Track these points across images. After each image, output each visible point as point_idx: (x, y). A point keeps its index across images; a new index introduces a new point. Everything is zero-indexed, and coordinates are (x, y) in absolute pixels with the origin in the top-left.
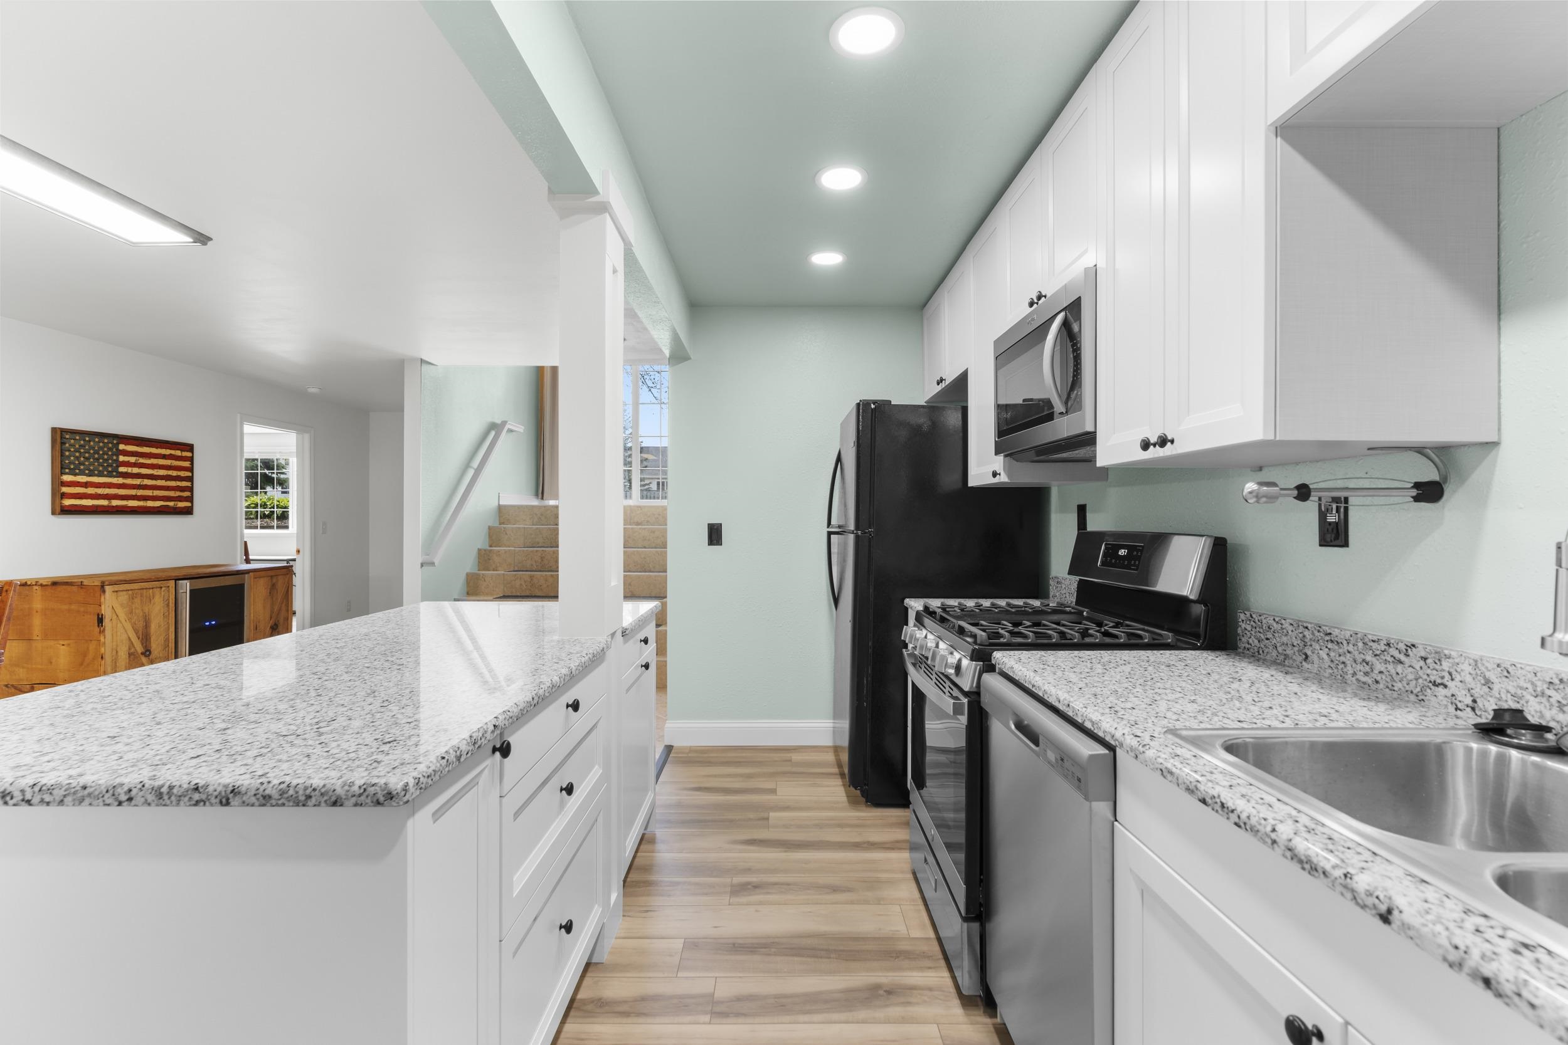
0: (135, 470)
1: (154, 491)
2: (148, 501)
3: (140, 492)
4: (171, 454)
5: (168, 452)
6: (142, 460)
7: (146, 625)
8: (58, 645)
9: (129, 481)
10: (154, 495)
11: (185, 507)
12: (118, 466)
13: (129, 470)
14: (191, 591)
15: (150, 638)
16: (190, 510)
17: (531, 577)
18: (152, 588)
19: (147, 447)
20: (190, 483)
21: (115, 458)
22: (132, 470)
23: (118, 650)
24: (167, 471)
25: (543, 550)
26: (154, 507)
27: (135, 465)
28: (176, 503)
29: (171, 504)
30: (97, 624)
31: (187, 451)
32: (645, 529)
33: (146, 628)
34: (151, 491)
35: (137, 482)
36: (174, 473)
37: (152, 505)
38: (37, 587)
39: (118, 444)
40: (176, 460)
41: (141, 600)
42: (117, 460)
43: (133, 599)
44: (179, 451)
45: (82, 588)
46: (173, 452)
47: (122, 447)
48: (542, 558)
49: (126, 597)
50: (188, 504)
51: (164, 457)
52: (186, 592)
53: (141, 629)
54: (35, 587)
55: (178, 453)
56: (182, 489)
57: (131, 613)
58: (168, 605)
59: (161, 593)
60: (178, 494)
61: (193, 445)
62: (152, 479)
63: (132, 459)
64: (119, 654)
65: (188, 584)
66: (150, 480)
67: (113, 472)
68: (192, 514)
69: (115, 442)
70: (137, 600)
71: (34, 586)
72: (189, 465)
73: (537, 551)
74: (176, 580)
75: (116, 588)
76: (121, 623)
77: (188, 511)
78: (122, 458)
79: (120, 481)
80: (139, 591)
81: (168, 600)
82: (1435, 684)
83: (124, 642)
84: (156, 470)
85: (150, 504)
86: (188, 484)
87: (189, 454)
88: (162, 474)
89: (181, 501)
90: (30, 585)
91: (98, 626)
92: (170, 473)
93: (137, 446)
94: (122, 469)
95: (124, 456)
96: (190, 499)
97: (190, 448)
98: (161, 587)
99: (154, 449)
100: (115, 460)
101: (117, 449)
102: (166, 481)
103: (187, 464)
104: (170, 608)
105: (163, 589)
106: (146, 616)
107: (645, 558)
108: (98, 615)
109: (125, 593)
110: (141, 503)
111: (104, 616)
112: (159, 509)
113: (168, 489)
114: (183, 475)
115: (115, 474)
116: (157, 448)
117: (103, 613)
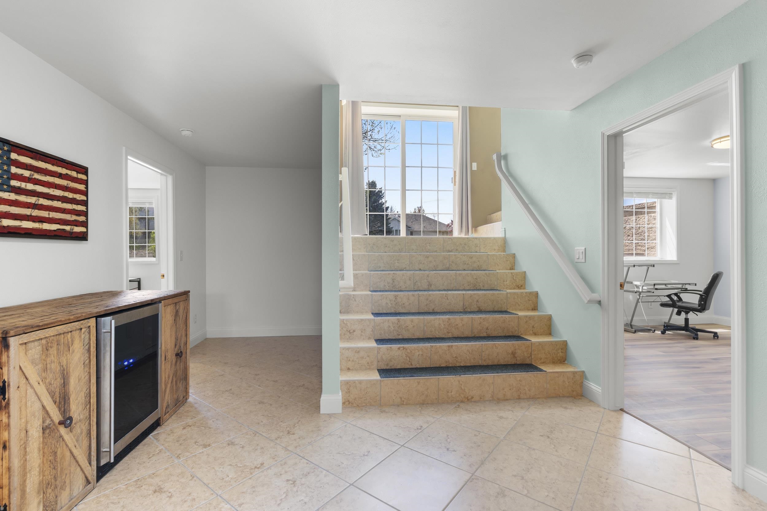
0: (30, 186)
1: (51, 213)
2: (44, 224)
3: (36, 213)
4: (67, 174)
5: (64, 171)
6: (37, 176)
7: (64, 382)
9: (23, 198)
10: (51, 216)
11: (81, 232)
12: (9, 179)
13: (23, 185)
14: (116, 328)
15: (69, 399)
16: (85, 236)
17: (396, 297)
18: (71, 332)
19: (42, 161)
20: (86, 208)
21: (5, 167)
22: (26, 186)
23: (29, 427)
24: (63, 192)
25: (394, 273)
26: (50, 231)
27: (28, 180)
28: (72, 227)
29: (68, 228)
31: (82, 174)
32: (465, 255)
33: (64, 386)
34: (48, 212)
35: (32, 200)
36: (70, 195)
37: (48, 229)
39: (9, 151)
40: (72, 182)
41: (58, 350)
42: (8, 171)
43: (47, 350)
44: (75, 172)
46: (69, 172)
47: (14, 156)
48: (393, 280)
49: (40, 348)
50: (83, 229)
51: (60, 176)
52: (111, 332)
53: (58, 390)
55: (74, 174)
56: (78, 213)
57: (45, 370)
58: (89, 350)
59: (80, 337)
60: (74, 218)
61: (87, 168)
62: (48, 199)
63: (26, 173)
64: (30, 433)
65: (113, 322)
66: (45, 200)
67: (3, 184)
68: (87, 240)
69: (6, 148)
70: (53, 351)
72: (84, 189)
73: (389, 274)
74: (97, 317)
75: (25, 338)
76: (32, 387)
77: (83, 237)
78: (14, 170)
79: (12, 196)
80: (55, 338)
81: (89, 343)
83: (37, 414)
84: (52, 189)
85: (46, 226)
86: (83, 208)
87: (83, 177)
88: (58, 195)
89: (76, 226)
92: (66, 194)
93: (32, 158)
94: (14, 183)
95: (16, 167)
96: (85, 224)
97: (84, 170)
98: (81, 329)
99: (50, 165)
100: (5, 170)
101: (9, 158)
102: (63, 202)
103: (82, 187)
104: (92, 353)
105: (83, 330)
106: (64, 370)
107: (476, 279)
109: (36, 343)
110: (36, 225)
111: (6, 384)
112: (55, 233)
113: (64, 211)
114: (78, 199)
115: (5, 187)
116: (53, 165)
117: (6, 380)
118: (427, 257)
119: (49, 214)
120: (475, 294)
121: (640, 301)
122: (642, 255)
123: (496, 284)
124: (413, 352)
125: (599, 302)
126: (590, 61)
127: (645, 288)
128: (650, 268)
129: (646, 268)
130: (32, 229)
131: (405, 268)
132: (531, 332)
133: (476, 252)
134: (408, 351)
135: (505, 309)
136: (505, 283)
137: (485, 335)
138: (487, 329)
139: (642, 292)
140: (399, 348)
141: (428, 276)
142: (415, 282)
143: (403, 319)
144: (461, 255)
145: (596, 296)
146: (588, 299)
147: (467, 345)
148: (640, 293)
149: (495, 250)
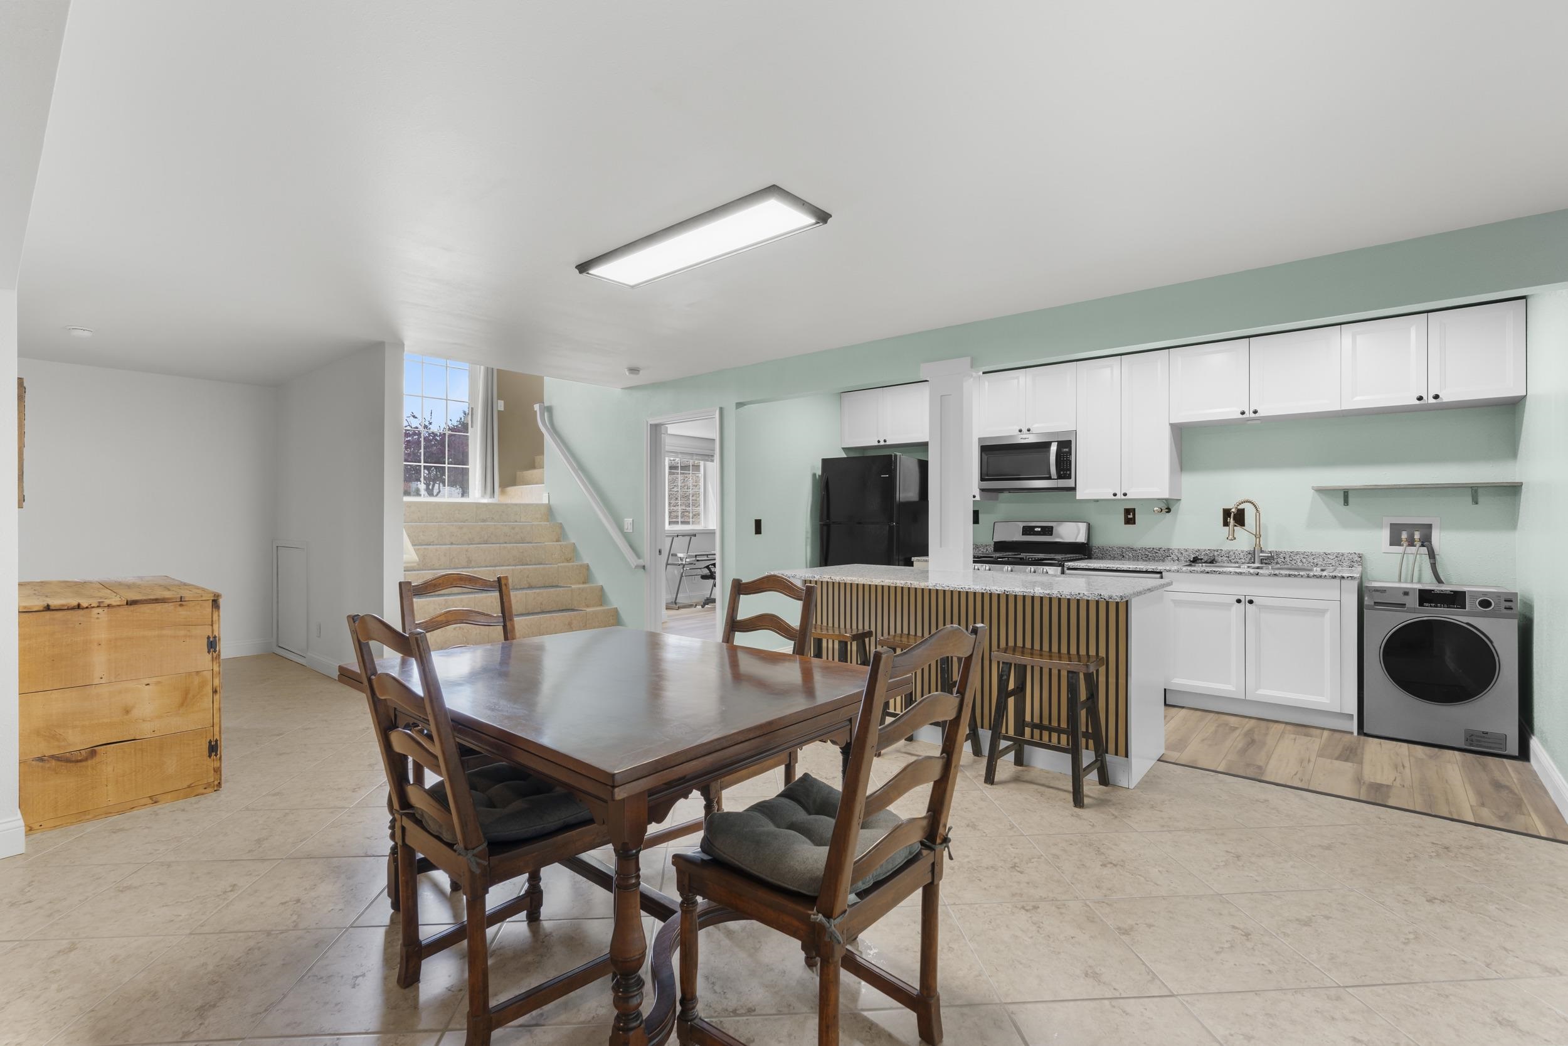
8: (140, 686)
25: (425, 548)
30: (206, 650)
32: (506, 525)
38: (100, 610)
45: (181, 605)
54: (96, 611)
71: (93, 609)
82: (1168, 556)
90: (87, 608)
91: (209, 652)
107: (522, 552)
108: (209, 638)
111: (217, 639)
117: (217, 635)
118: (461, 528)
120: (525, 569)
121: (684, 575)
122: (688, 523)
123: (544, 557)
124: (470, 631)
125: (644, 567)
126: (638, 374)
127: (688, 560)
128: (693, 538)
129: (688, 538)
131: (433, 542)
132: (584, 604)
133: (516, 522)
134: (465, 630)
135: (556, 585)
136: (553, 556)
137: (539, 610)
138: (541, 604)
139: (686, 564)
140: (455, 629)
141: (467, 551)
142: (451, 558)
143: (452, 599)
144: (502, 525)
145: (641, 562)
146: (635, 564)
147: (525, 619)
148: (684, 565)
149: (537, 519)
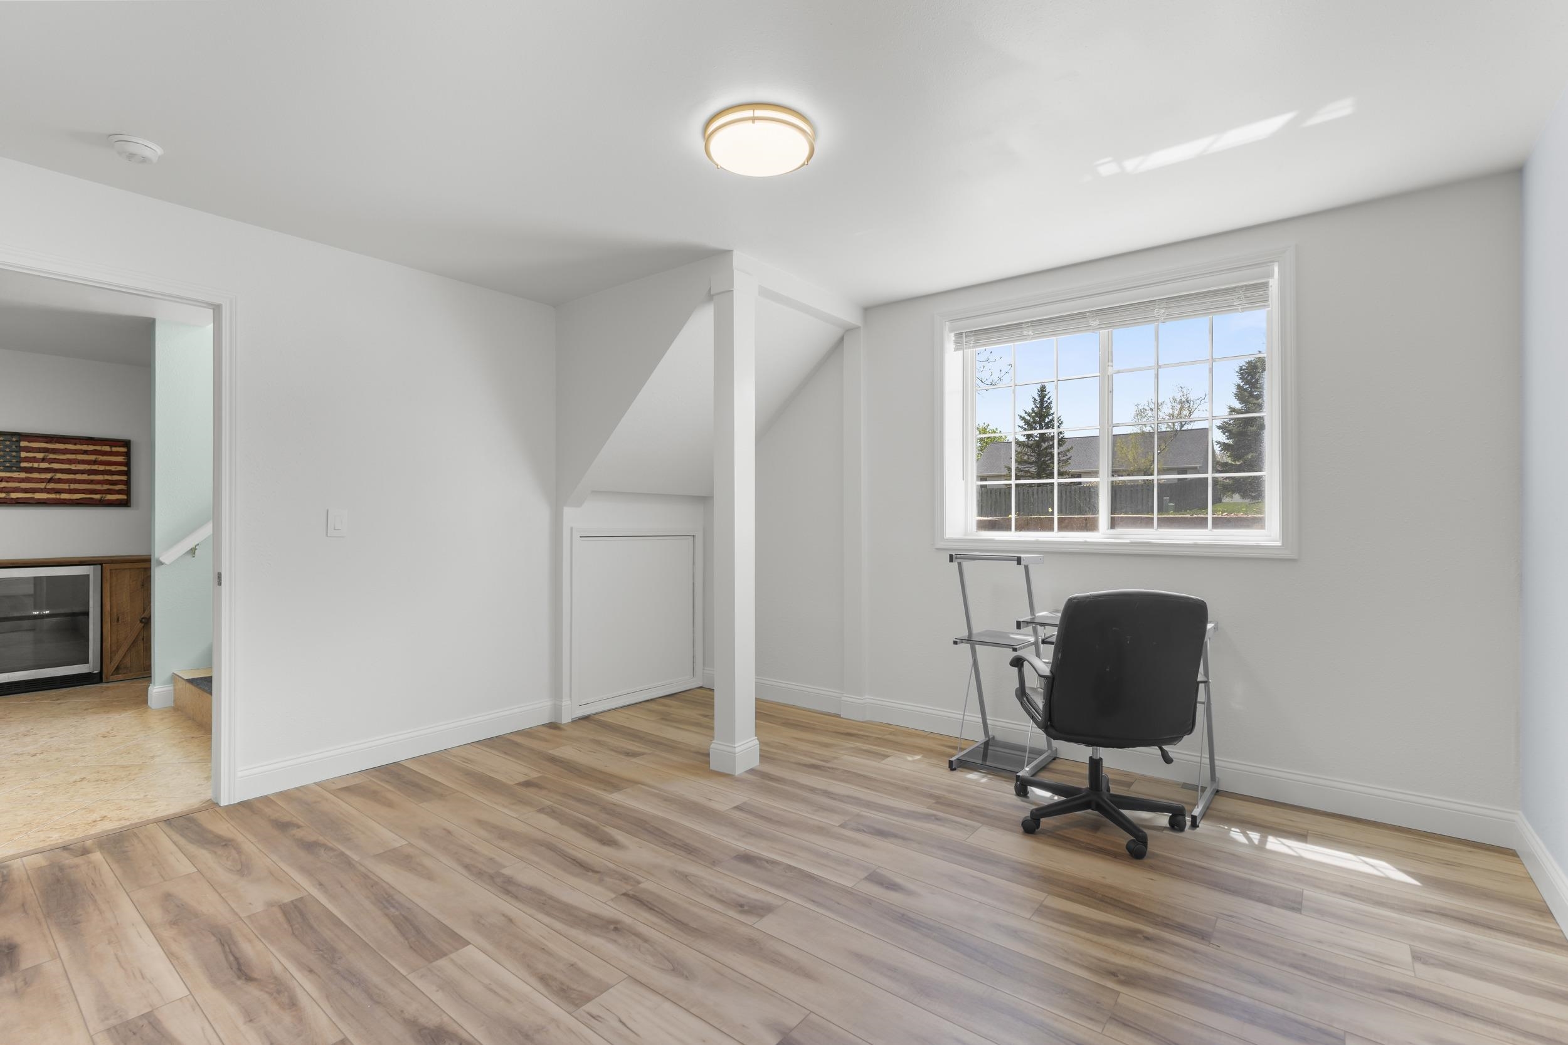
0: (45, 465)
1: (72, 485)
2: (62, 494)
4: (95, 450)
5: (91, 448)
6: (53, 456)
9: (35, 475)
10: (72, 488)
11: (117, 499)
12: (19, 462)
13: (36, 465)
19: (61, 443)
20: (126, 477)
21: (14, 454)
22: (39, 465)
24: (90, 466)
26: (71, 500)
27: (43, 460)
28: (104, 495)
29: (98, 497)
31: (120, 447)
34: (67, 485)
35: (47, 476)
36: (100, 468)
37: (68, 498)
39: (18, 441)
40: (103, 456)
42: (18, 456)
44: (109, 447)
46: (99, 448)
47: (23, 444)
50: (123, 497)
51: (85, 452)
55: (107, 448)
56: (113, 483)
60: (106, 487)
61: (129, 441)
62: (69, 473)
63: (40, 455)
66: (65, 475)
67: (12, 467)
68: (129, 506)
69: (15, 439)
72: (123, 460)
77: (126, 504)
78: (23, 454)
79: (23, 475)
84: (74, 465)
85: (65, 496)
86: (124, 478)
87: (123, 450)
88: (83, 469)
89: (111, 494)
92: (95, 467)
93: (48, 443)
94: (23, 465)
95: (27, 452)
96: (125, 492)
97: (125, 443)
99: (72, 445)
100: (14, 456)
101: (19, 446)
102: (89, 475)
103: (120, 459)
110: (53, 496)
112: (78, 502)
113: (91, 482)
114: (113, 470)
115: (14, 468)
116: (75, 444)
119: (69, 486)
130: (48, 499)
